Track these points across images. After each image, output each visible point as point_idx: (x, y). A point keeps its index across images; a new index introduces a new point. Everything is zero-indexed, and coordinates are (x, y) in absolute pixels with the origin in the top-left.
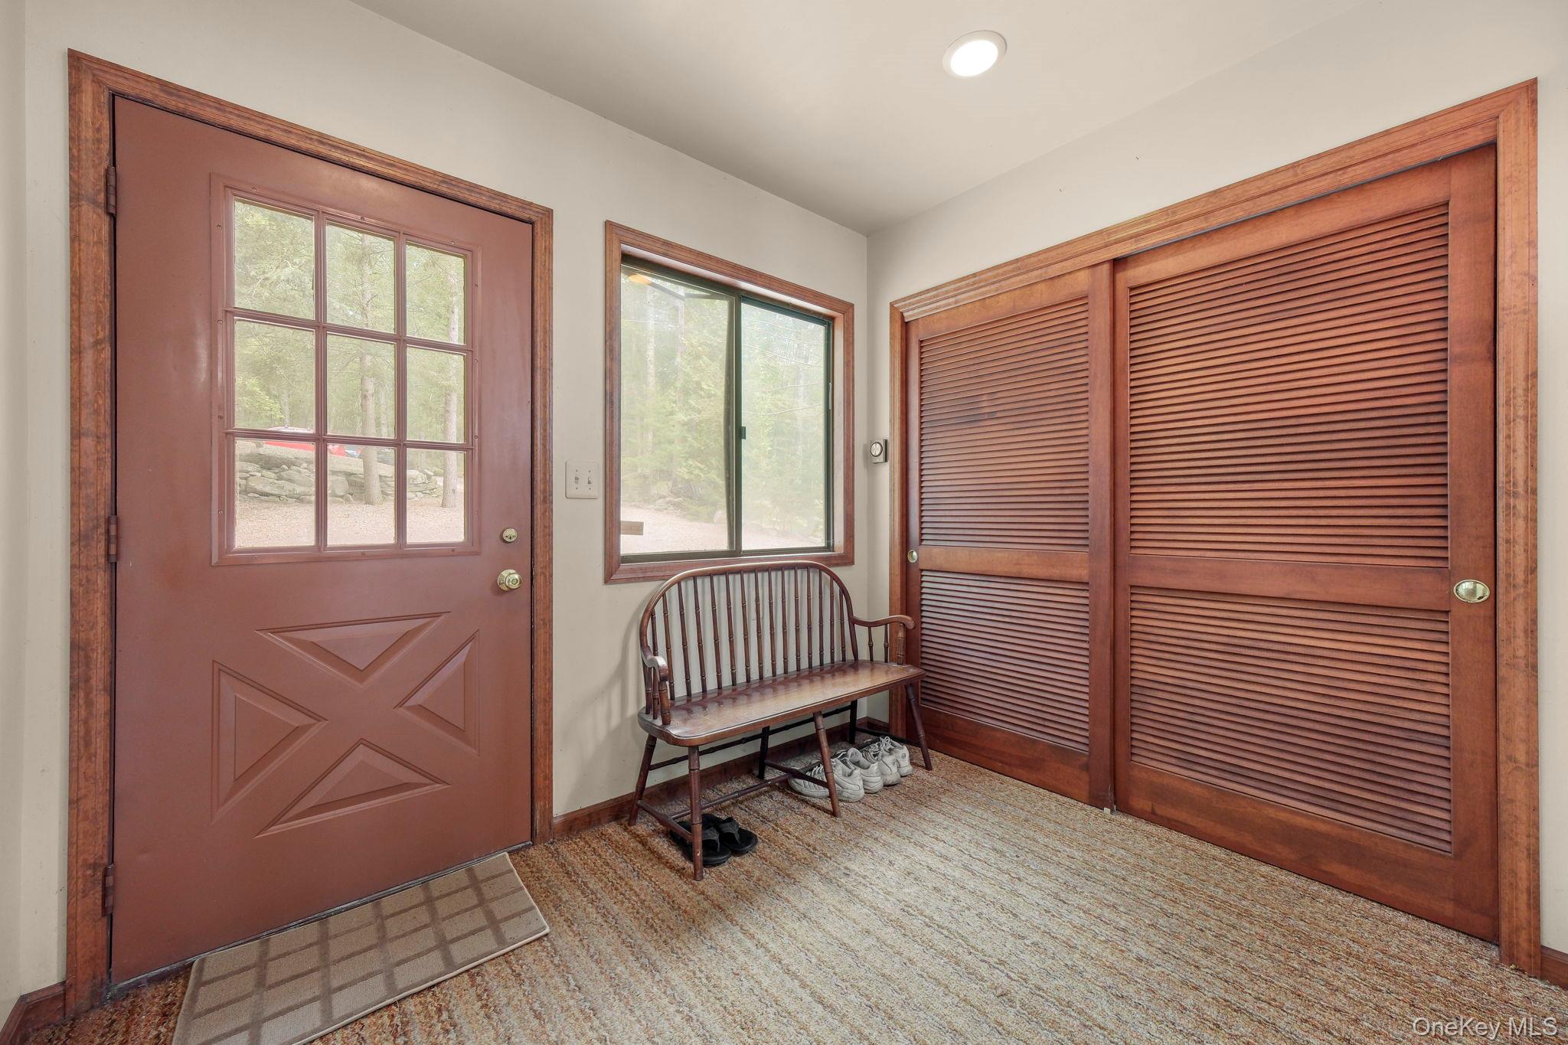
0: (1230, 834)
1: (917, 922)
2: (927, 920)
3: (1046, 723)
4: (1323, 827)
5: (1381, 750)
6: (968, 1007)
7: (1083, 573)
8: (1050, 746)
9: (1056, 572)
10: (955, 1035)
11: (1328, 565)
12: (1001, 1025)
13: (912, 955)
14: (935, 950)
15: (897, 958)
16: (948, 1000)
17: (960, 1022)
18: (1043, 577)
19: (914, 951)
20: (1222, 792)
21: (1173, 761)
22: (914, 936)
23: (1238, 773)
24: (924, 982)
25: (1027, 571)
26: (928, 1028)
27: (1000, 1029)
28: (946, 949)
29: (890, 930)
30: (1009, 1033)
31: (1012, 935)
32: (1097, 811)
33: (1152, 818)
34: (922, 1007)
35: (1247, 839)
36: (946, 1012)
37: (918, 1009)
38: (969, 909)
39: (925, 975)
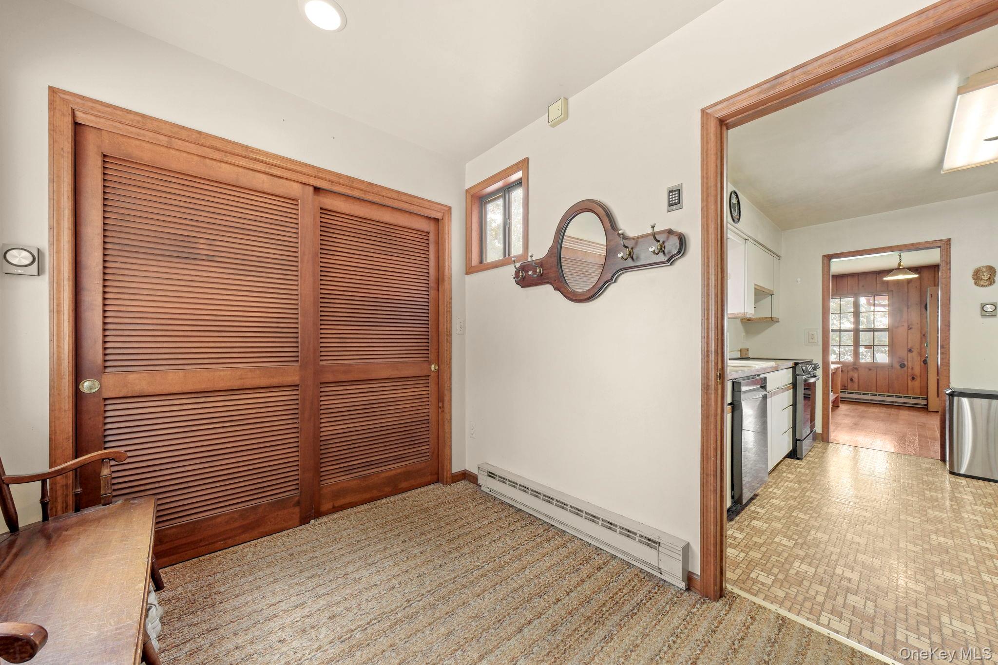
0: (367, 496)
1: (358, 635)
2: (359, 629)
3: (265, 489)
4: (399, 471)
5: (414, 431)
6: (435, 624)
7: (295, 379)
8: (269, 504)
9: (275, 381)
10: (451, 634)
11: (401, 362)
12: (448, 613)
13: (387, 644)
14: (388, 630)
15: (387, 654)
16: (428, 632)
17: (443, 630)
18: (265, 385)
19: (384, 642)
20: (365, 477)
21: (343, 474)
22: (372, 640)
23: (370, 465)
24: (411, 642)
25: (249, 383)
26: (445, 646)
27: (450, 614)
28: (389, 624)
29: (359, 654)
30: (453, 611)
31: (390, 591)
32: (307, 525)
33: (335, 510)
34: (430, 646)
35: (375, 493)
36: (435, 635)
37: (430, 649)
38: (360, 605)
39: (406, 640)
